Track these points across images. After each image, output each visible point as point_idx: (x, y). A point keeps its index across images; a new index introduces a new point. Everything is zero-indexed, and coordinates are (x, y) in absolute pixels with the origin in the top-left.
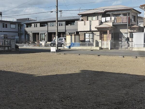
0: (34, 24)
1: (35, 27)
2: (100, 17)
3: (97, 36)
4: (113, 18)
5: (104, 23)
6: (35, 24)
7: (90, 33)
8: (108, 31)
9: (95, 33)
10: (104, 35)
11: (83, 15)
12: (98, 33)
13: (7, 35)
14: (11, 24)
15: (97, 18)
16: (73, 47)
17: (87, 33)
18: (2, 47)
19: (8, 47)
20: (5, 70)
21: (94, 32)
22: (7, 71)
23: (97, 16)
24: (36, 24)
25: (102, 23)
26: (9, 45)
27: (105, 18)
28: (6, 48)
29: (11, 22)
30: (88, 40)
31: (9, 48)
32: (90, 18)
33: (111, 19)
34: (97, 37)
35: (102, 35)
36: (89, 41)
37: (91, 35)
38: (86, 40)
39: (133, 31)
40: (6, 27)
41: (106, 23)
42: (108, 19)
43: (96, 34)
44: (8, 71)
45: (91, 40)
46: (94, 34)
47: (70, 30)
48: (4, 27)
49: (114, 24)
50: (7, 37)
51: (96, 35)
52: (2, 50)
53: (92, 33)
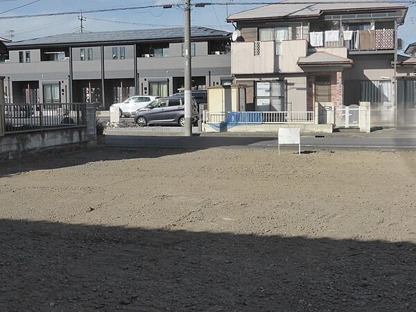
0: (18, 51)
1: (21, 61)
2: (303, 30)
3: (298, 89)
4: (348, 35)
5: (318, 50)
6: (21, 53)
7: (271, 79)
8: (339, 74)
9: (289, 80)
10: (319, 88)
11: (242, 24)
12: (302, 82)
15: (290, 33)
16: (236, 124)
17: (263, 79)
18: (65, 134)
19: (79, 130)
21: (285, 78)
23: (290, 28)
24: (24, 51)
25: (313, 50)
27: (322, 33)
28: (76, 137)
30: (267, 102)
31: (83, 134)
32: (266, 33)
33: (341, 36)
34: (297, 93)
35: (311, 86)
36: (270, 107)
37: (277, 86)
38: (260, 103)
39: (405, 75)
41: (327, 50)
42: (332, 35)
43: (293, 84)
45: (277, 104)
46: (287, 84)
47: (150, 72)
49: (350, 53)
51: (295, 86)
52: (64, 143)
53: (281, 81)
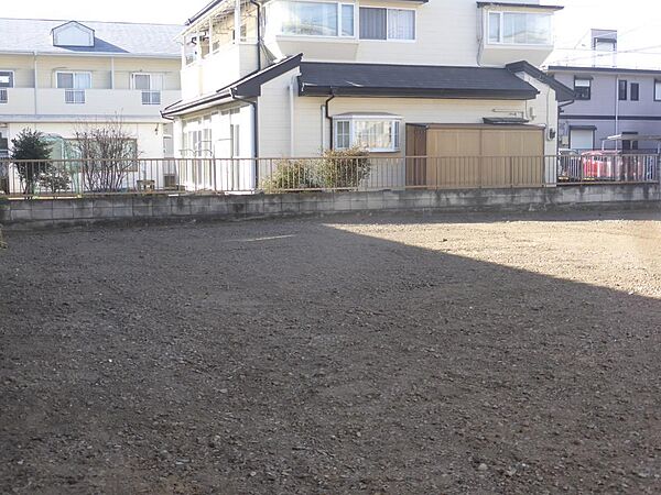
13: (636, 133)
14: (656, 81)
18: (618, 189)
19: (645, 186)
20: (641, 290)
22: (647, 295)
26: (651, 181)
28: (638, 194)
29: (656, 75)
31: (651, 191)
40: (635, 97)
44: (654, 295)
48: (626, 99)
50: (636, 142)
52: (620, 202)
